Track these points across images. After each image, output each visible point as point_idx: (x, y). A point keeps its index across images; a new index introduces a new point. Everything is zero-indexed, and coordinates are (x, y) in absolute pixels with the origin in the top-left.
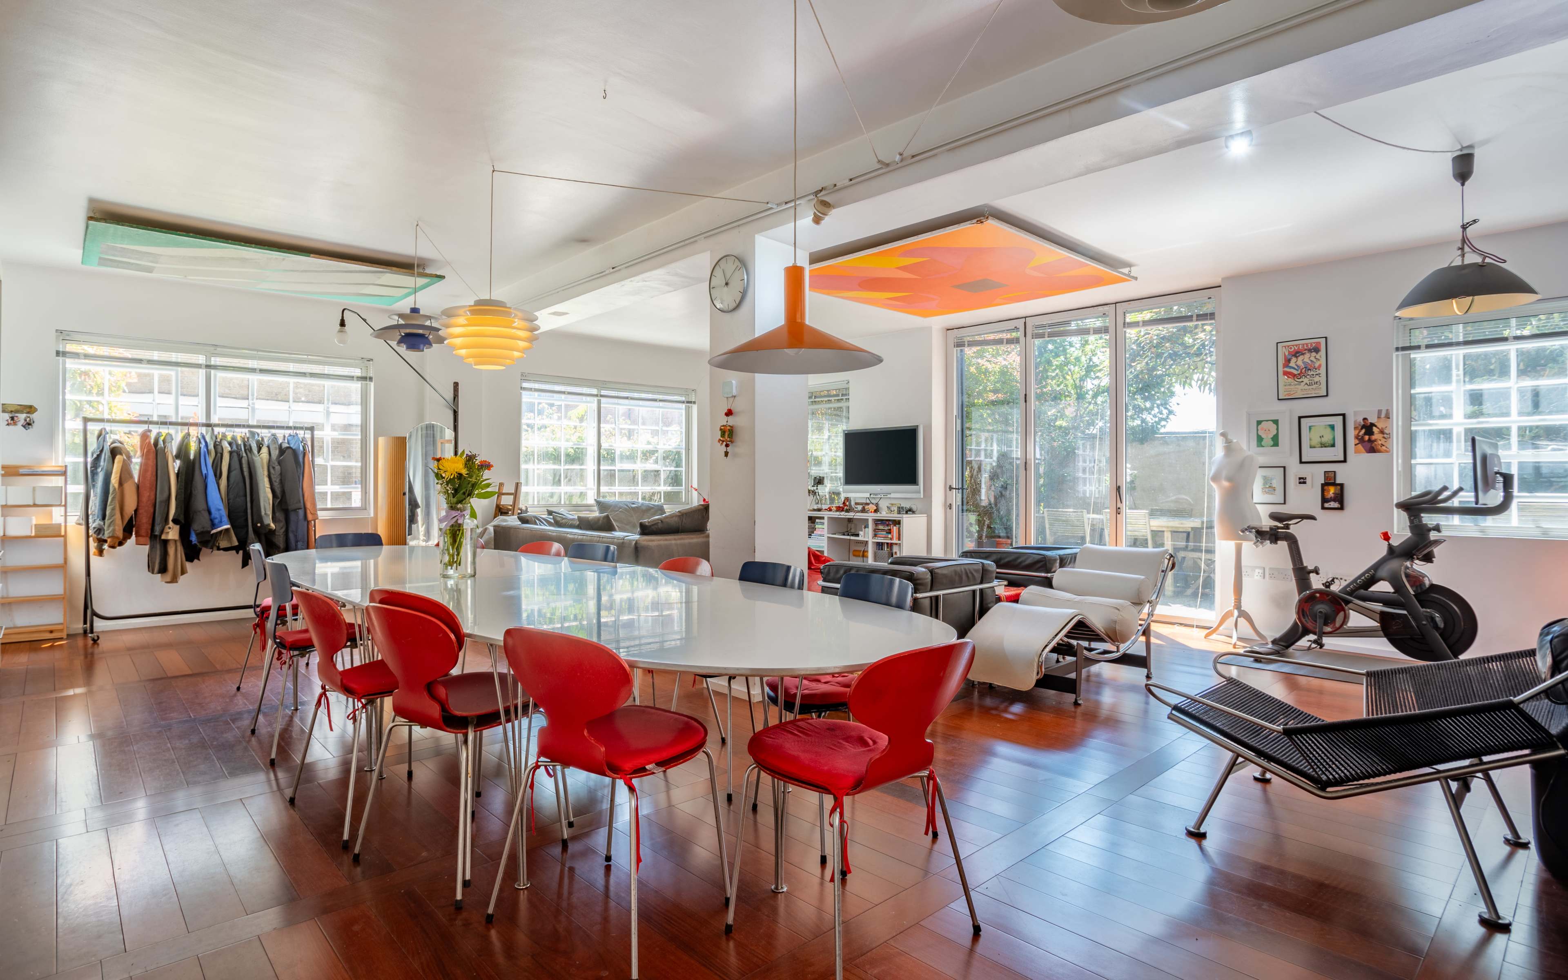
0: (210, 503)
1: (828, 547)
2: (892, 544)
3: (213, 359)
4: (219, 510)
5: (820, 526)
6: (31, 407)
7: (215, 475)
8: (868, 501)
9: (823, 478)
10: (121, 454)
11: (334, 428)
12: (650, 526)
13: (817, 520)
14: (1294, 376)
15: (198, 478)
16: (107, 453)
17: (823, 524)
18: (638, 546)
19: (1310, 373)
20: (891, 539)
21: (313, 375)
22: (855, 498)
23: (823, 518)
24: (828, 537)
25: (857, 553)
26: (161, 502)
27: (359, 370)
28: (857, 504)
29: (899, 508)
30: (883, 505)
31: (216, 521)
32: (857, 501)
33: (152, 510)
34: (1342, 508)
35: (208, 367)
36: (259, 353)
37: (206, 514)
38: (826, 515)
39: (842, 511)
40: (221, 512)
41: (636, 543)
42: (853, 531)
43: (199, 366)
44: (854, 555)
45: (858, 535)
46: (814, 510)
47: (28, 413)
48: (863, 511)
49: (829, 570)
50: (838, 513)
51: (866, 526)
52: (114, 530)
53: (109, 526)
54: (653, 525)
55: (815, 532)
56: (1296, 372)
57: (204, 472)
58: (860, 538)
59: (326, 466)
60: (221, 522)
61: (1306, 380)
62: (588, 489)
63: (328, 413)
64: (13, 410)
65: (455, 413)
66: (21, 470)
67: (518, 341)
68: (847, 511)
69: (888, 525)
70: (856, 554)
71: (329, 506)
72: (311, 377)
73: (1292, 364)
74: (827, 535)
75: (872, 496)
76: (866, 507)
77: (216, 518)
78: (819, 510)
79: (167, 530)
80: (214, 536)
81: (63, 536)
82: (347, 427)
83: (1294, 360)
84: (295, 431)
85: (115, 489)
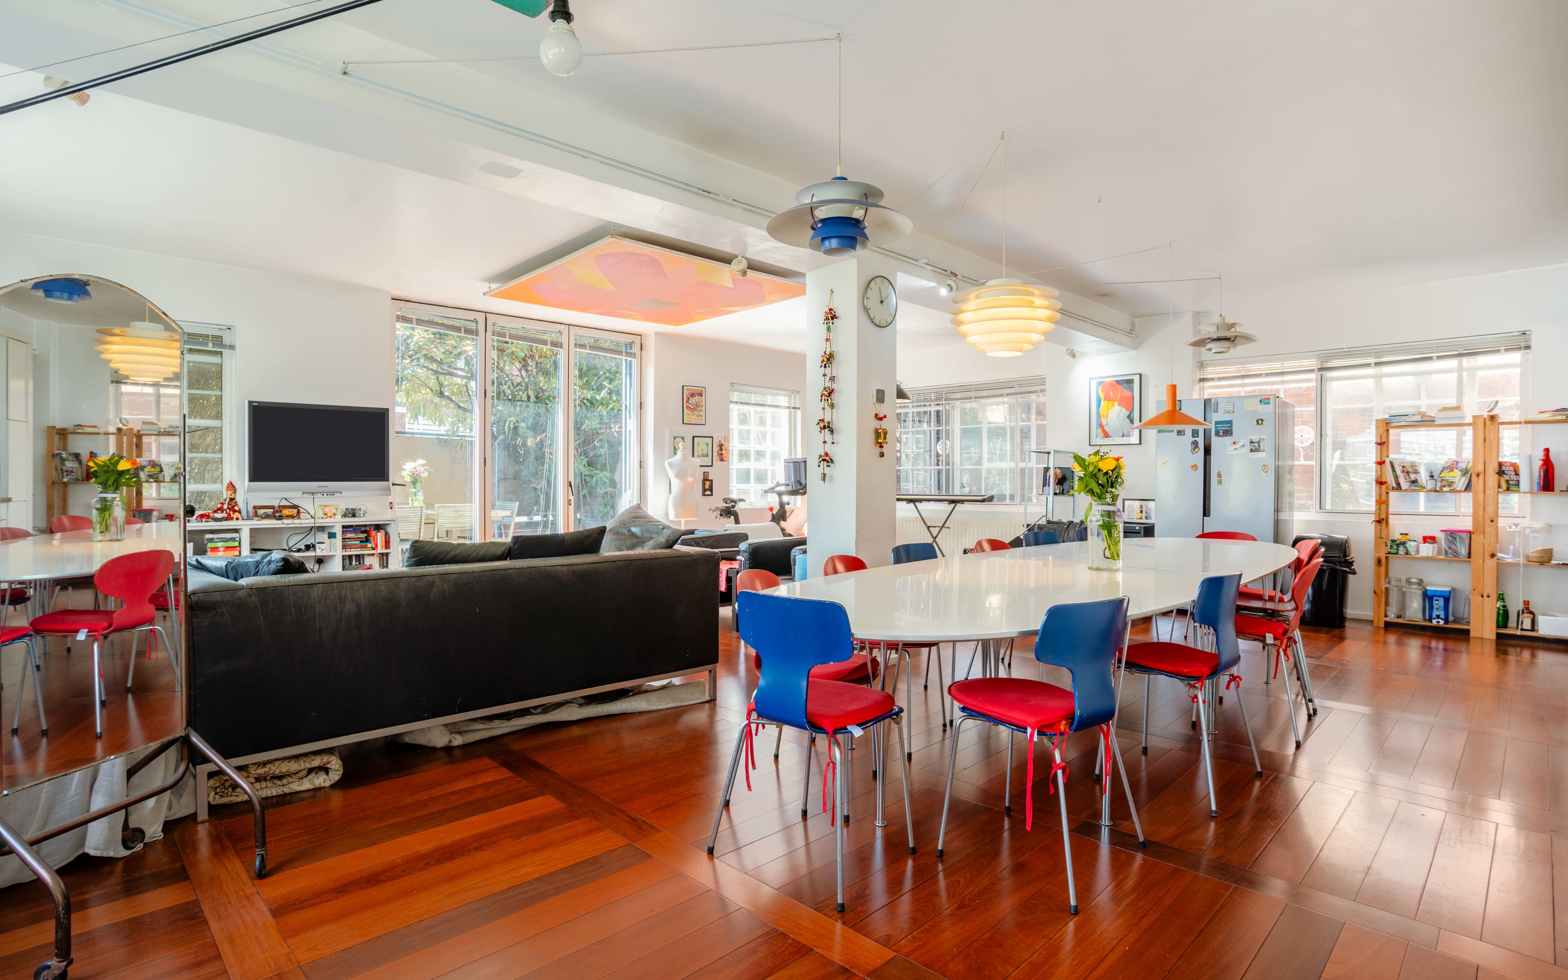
14: (691, 409)
19: (698, 409)
23: (234, 531)
34: (712, 495)
51: (332, 536)
56: (692, 407)
61: (696, 413)
73: (690, 401)
75: (305, 495)
83: (691, 398)
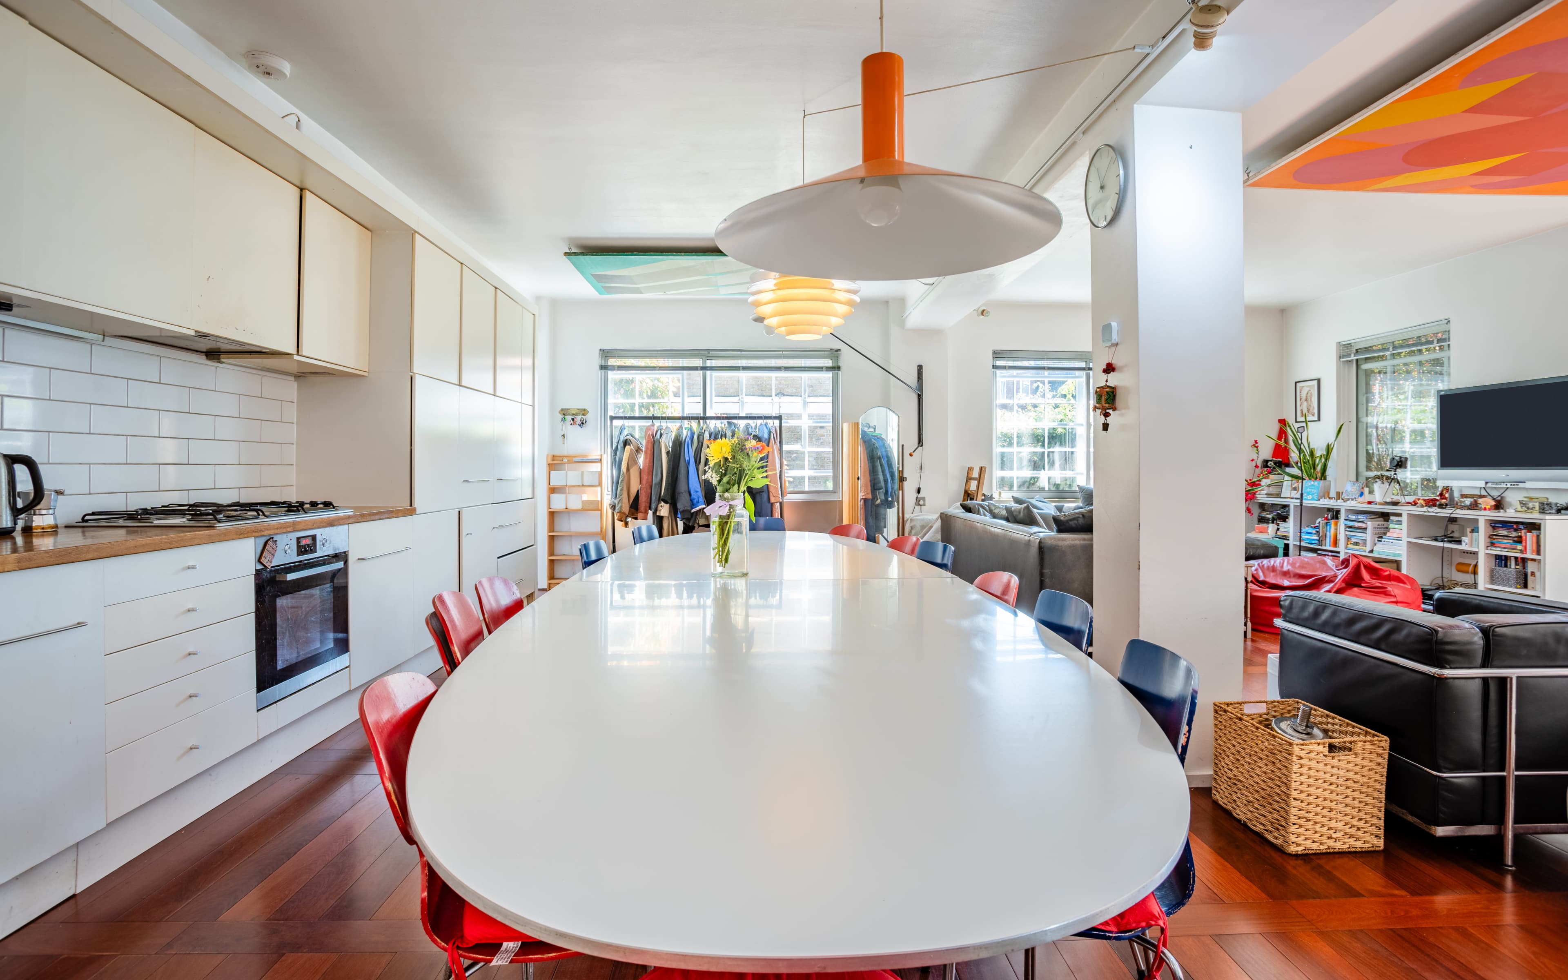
0: (691, 486)
1: (1408, 556)
2: (1524, 560)
3: (708, 361)
4: (697, 492)
5: (1396, 526)
6: (585, 410)
7: (696, 462)
8: (1484, 493)
9: (1406, 459)
10: (629, 445)
11: (811, 416)
12: (1067, 521)
13: (1392, 518)
15: (682, 464)
16: (621, 444)
17: (1400, 523)
18: (1042, 545)
20: (1521, 552)
21: (787, 369)
22: (1461, 489)
23: (1400, 515)
24: (1409, 542)
25: (1464, 568)
26: (655, 484)
27: (830, 361)
28: (1463, 496)
29: (1542, 504)
30: (1513, 498)
31: (695, 501)
32: (1463, 493)
33: (649, 491)
35: (704, 368)
36: (743, 353)
37: (687, 495)
38: (1405, 510)
39: (1434, 505)
40: (698, 494)
41: (1040, 542)
42: (1456, 535)
43: (695, 368)
44: (1459, 571)
45: (1459, 542)
46: (1386, 503)
47: (583, 415)
48: (1474, 506)
49: (1291, 603)
50: (1425, 509)
51: (1475, 530)
52: (621, 507)
53: (618, 503)
54: (1071, 520)
55: (1388, 534)
57: (687, 459)
58: (1463, 547)
59: (804, 452)
60: (698, 502)
62: (1077, 474)
63: (805, 403)
64: (574, 413)
65: (920, 397)
66: (574, 459)
67: (835, 305)
68: (1441, 506)
69: (1516, 530)
70: (1462, 568)
71: (806, 489)
72: (785, 370)
74: (1405, 539)
75: (1489, 485)
76: (1480, 501)
77: (694, 499)
78: (1396, 504)
79: (660, 508)
80: (695, 514)
81: (599, 510)
82: (822, 417)
84: (765, 421)
85: (623, 473)
